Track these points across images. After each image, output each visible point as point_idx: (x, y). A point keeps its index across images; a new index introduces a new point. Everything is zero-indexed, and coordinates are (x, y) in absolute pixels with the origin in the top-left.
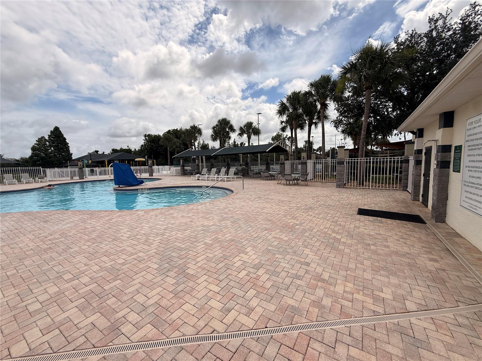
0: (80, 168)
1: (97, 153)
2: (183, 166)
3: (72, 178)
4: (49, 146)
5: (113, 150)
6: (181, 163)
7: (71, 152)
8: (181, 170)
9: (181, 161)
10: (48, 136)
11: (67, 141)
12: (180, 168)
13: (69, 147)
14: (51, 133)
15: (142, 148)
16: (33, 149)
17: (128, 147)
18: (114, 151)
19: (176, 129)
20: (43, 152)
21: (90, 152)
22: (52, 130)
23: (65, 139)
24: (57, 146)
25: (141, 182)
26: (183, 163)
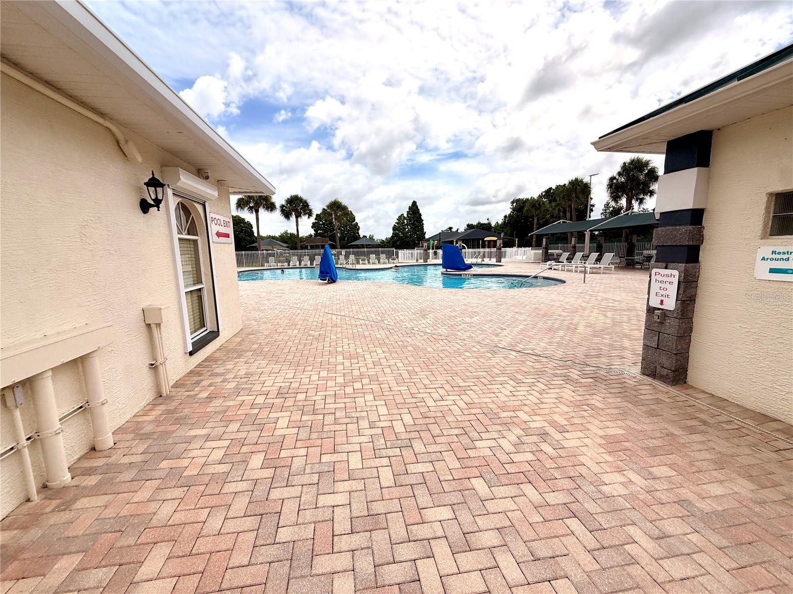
0: (425, 250)
1: (451, 231)
2: (547, 249)
3: (417, 260)
4: (406, 224)
5: (468, 225)
6: (544, 243)
7: (425, 230)
8: (542, 255)
9: (544, 240)
10: (406, 213)
11: (423, 217)
12: (541, 251)
13: (423, 224)
14: (409, 209)
15: (505, 220)
16: (394, 228)
17: (488, 219)
18: (470, 226)
19: (562, 184)
20: (401, 232)
21: (443, 230)
22: (410, 206)
23: (420, 215)
24: (413, 224)
25: (469, 267)
26: (546, 244)
